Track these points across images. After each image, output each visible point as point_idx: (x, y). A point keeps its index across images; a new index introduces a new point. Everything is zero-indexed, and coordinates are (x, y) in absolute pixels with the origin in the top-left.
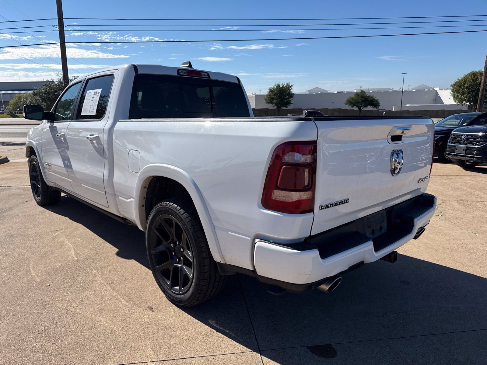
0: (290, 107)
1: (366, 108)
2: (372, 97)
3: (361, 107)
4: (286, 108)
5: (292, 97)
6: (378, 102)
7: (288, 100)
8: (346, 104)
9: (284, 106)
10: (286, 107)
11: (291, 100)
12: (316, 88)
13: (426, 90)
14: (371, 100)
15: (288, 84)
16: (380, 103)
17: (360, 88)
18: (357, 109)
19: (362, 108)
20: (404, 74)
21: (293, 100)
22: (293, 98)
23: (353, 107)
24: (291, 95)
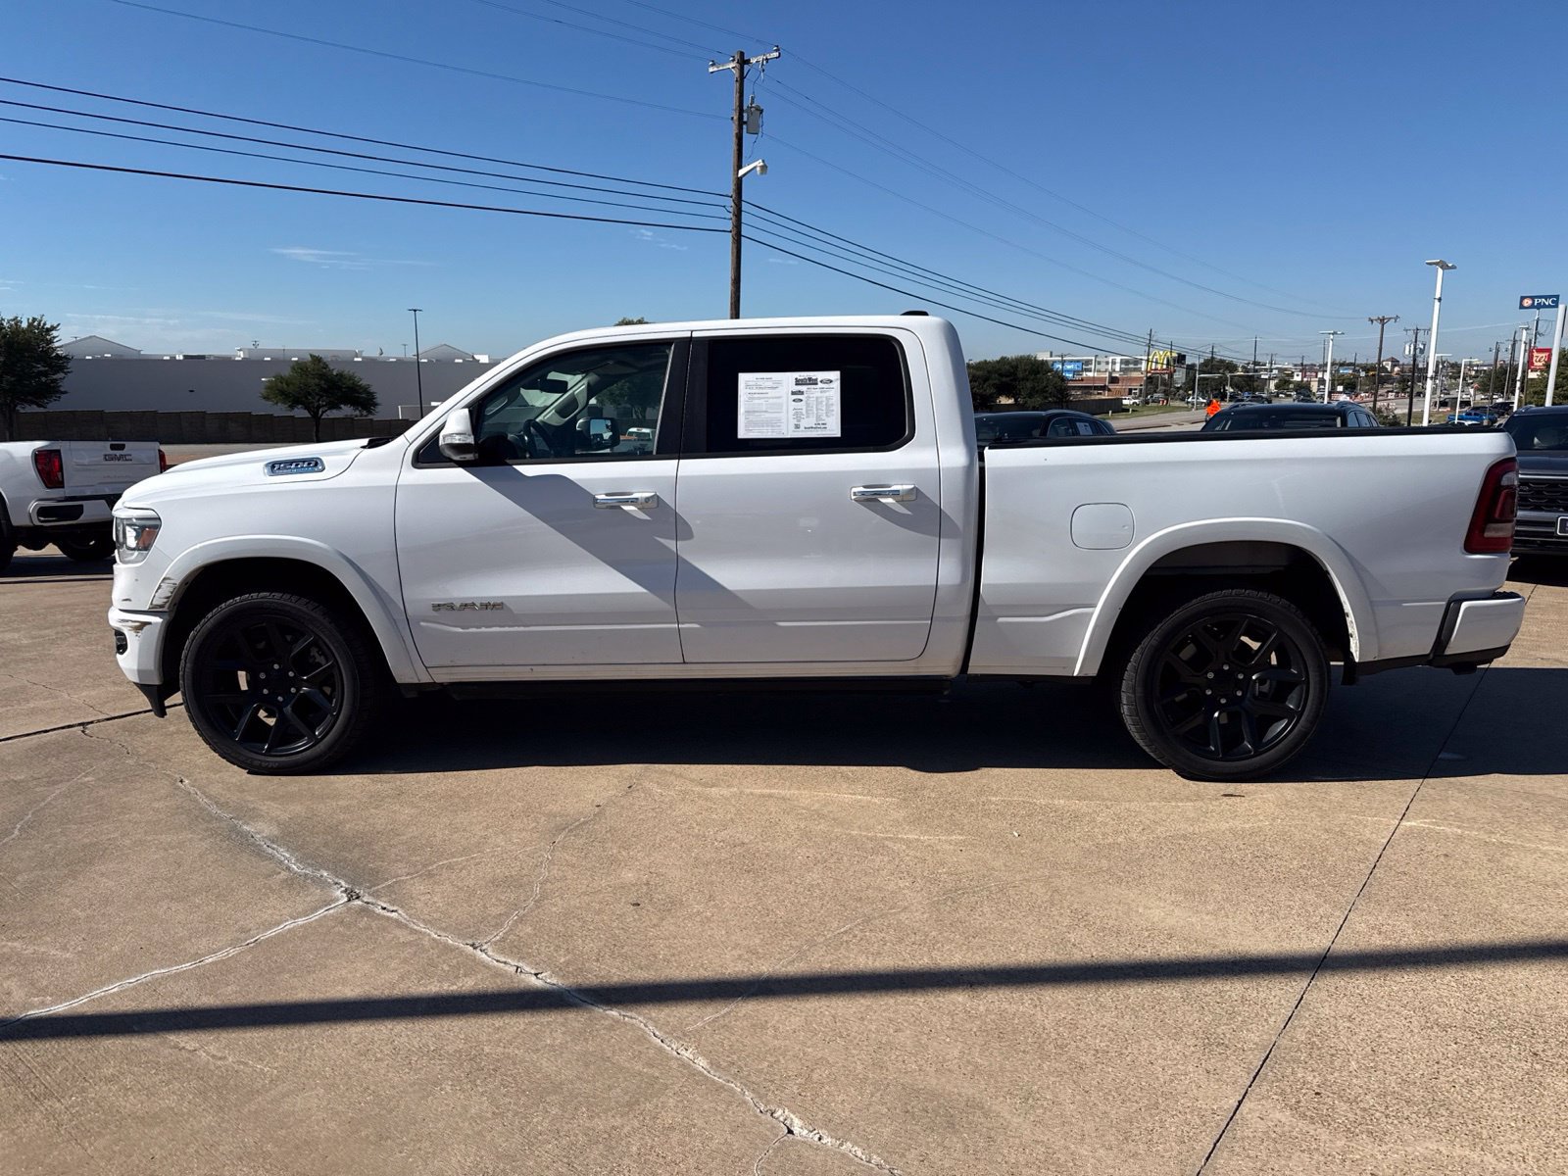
0: (54, 406)
1: (334, 411)
2: (351, 378)
3: (319, 407)
4: (42, 410)
5: (61, 369)
6: (372, 394)
7: (43, 379)
8: (266, 398)
9: (32, 402)
10: (39, 406)
11: (56, 380)
12: (91, 337)
13: (457, 361)
14: (348, 387)
15: (34, 320)
16: (377, 395)
17: (253, 347)
18: (305, 414)
19: (323, 412)
20: (415, 311)
21: (67, 382)
22: (66, 373)
23: (292, 407)
24: (59, 363)
